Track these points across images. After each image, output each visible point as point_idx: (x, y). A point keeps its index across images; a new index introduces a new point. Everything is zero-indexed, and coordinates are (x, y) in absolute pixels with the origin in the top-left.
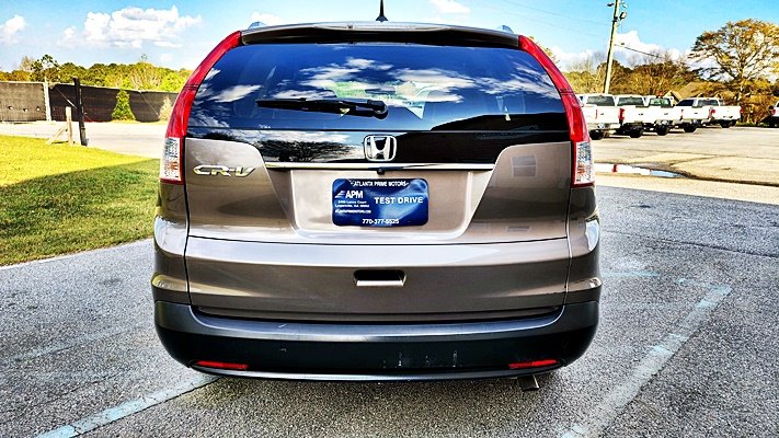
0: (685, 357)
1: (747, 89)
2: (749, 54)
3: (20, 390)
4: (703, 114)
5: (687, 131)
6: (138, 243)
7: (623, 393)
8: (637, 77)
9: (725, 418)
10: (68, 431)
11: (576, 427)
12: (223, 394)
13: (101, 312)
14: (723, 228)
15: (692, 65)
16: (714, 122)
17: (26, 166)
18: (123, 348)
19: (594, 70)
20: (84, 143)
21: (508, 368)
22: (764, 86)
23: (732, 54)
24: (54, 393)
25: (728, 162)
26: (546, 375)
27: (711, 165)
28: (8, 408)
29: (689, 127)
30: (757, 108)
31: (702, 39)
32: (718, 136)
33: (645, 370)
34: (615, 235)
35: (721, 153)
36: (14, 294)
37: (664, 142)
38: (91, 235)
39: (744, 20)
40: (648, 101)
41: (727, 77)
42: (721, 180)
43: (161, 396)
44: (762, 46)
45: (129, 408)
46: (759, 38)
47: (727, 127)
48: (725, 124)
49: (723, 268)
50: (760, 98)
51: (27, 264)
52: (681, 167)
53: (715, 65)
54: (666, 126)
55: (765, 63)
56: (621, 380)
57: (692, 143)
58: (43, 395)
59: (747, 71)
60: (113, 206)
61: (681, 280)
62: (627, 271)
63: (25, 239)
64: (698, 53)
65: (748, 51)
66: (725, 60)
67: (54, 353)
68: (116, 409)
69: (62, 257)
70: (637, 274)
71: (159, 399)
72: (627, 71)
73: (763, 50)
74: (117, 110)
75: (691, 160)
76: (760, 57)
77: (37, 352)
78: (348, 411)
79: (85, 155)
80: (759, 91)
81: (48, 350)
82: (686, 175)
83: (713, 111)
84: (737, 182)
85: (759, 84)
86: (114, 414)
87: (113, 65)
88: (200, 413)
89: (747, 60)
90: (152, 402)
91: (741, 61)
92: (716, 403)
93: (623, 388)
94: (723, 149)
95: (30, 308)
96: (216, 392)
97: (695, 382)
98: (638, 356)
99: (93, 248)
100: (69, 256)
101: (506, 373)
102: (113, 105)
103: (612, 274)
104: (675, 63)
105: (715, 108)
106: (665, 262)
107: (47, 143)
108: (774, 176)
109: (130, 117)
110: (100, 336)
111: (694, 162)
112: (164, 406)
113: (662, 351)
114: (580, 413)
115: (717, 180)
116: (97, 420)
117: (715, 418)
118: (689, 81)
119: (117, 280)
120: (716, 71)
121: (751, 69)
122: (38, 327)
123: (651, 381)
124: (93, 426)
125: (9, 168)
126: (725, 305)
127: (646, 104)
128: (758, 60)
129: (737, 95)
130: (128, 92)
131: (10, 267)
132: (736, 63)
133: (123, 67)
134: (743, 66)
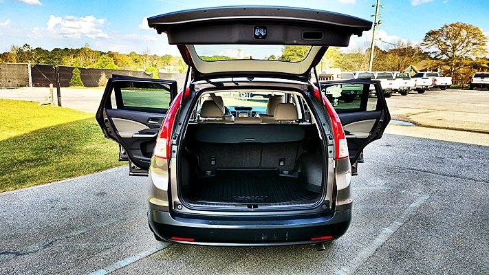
0: (399, 234)
1: (457, 65)
2: (458, 44)
3: (73, 252)
4: (429, 82)
5: (419, 93)
6: (108, 170)
7: (367, 252)
8: (390, 57)
9: (415, 264)
10: (103, 272)
11: (344, 268)
12: (173, 253)
13: (100, 211)
14: (431, 160)
15: (424, 49)
16: (436, 87)
17: (32, 121)
18: (118, 231)
19: (364, 52)
20: (60, 105)
21: (310, 240)
22: (468, 62)
23: (448, 44)
24: (90, 254)
25: (441, 115)
26: (329, 243)
27: (431, 117)
28: (71, 261)
29: (421, 91)
30: (464, 76)
31: (429, 34)
32: (438, 96)
33: (380, 240)
34: (370, 164)
35: (438, 108)
36: (52, 202)
37: (405, 101)
38: (81, 166)
39: (454, 23)
40: (395, 75)
41: (445, 57)
42: (436, 127)
43: (143, 254)
44: (465, 38)
45: (129, 260)
46: (464, 33)
47: (444, 89)
48: (443, 88)
49: (427, 184)
50: (466, 70)
51: (52, 183)
52: (413, 118)
53: (437, 50)
54: (406, 90)
55: (468, 49)
56: (367, 245)
57: (421, 101)
58: (85, 255)
59: (457, 53)
60: (88, 147)
61: (403, 192)
62: (375, 186)
63: (46, 168)
64: (427, 43)
65: (457, 41)
66: (444, 47)
67: (83, 234)
68: (123, 261)
69: (69, 179)
70: (380, 188)
71: (143, 256)
72: (384, 53)
73: (466, 41)
74: (72, 80)
75: (419, 114)
76: (465, 45)
77: (74, 233)
78: (235, 261)
79: (62, 113)
80: (465, 66)
81: (80, 232)
82: (415, 124)
83: (435, 80)
84: (444, 128)
85: (465, 62)
86: (123, 263)
87: (66, 49)
88: (164, 262)
89: (457, 47)
90: (139, 258)
91: (453, 48)
92: (412, 257)
93: (368, 249)
94: (439, 105)
95: (63, 209)
96: (170, 252)
97: (403, 246)
98: (377, 233)
99: (85, 174)
100: (72, 179)
101: (310, 242)
102: (70, 77)
103: (367, 188)
104: (413, 48)
105: (436, 78)
106: (396, 180)
107: (39, 105)
108: (467, 124)
109: (80, 85)
110: (104, 224)
111: (421, 115)
112: (146, 259)
113: (388, 231)
114: (346, 261)
115: (433, 127)
116: (115, 266)
117: (409, 264)
118: (422, 59)
119: (104, 193)
120: (438, 53)
121: (460, 52)
122: (70, 219)
123: (382, 246)
124: (114, 270)
125: (23, 123)
126: (425, 206)
127: (394, 77)
128: (464, 47)
129: (451, 68)
130: (80, 69)
131: (43, 186)
132: (450, 49)
133: (72, 50)
134: (454, 51)
